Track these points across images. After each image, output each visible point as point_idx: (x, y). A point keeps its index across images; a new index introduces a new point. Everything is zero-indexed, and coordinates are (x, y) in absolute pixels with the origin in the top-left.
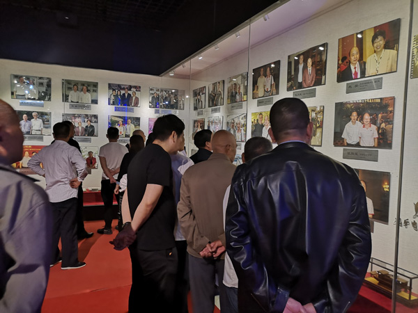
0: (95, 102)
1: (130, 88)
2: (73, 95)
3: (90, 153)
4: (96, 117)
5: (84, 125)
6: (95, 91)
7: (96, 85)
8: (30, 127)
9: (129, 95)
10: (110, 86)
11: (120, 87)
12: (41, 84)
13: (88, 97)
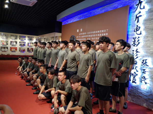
0: (25, 40)
1: (32, 37)
2: (21, 38)
3: (24, 49)
4: (25, 42)
5: (23, 44)
6: (25, 38)
7: (25, 37)
8: (13, 44)
9: (32, 39)
10: (28, 37)
11: (30, 37)
12: (16, 36)
13: (24, 39)
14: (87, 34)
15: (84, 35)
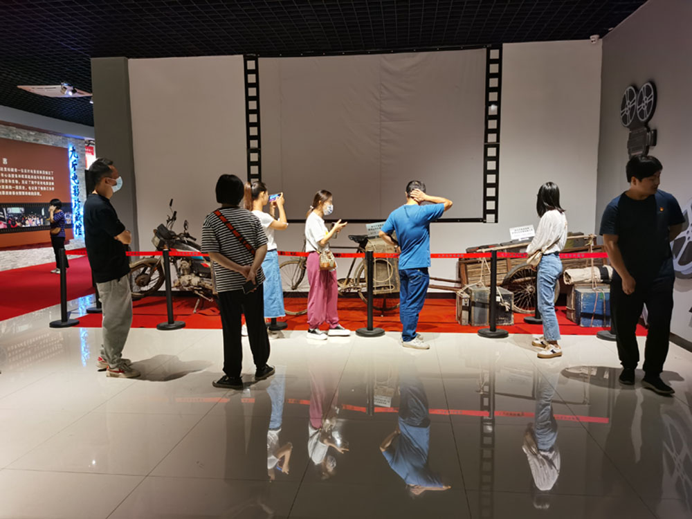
14: (19, 173)
15: (14, 173)
